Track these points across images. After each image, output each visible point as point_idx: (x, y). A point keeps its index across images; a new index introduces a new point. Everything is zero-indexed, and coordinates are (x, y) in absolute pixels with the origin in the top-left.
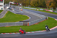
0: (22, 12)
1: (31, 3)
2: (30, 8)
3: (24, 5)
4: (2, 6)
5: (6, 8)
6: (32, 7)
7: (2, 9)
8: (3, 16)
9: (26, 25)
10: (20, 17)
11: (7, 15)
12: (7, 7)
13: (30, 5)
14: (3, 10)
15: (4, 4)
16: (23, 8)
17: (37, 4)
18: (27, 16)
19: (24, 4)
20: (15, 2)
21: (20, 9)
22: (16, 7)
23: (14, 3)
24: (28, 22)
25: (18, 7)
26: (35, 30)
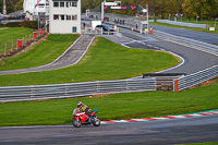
0: (151, 39)
1: (183, 5)
2: (180, 23)
3: (158, 12)
4: (74, 18)
5: (90, 25)
6: (189, 17)
7: (75, 29)
8: (78, 55)
9: (169, 89)
10: (145, 58)
11: (94, 51)
12: (95, 23)
13: (181, 11)
14: (78, 36)
15: (83, 11)
16: (155, 26)
17: (209, 8)
18: (171, 56)
19: (157, 8)
20: (125, 4)
21: (145, 27)
22: (128, 20)
23: (119, 5)
24: (174, 79)
25: (135, 20)
26: (203, 107)
